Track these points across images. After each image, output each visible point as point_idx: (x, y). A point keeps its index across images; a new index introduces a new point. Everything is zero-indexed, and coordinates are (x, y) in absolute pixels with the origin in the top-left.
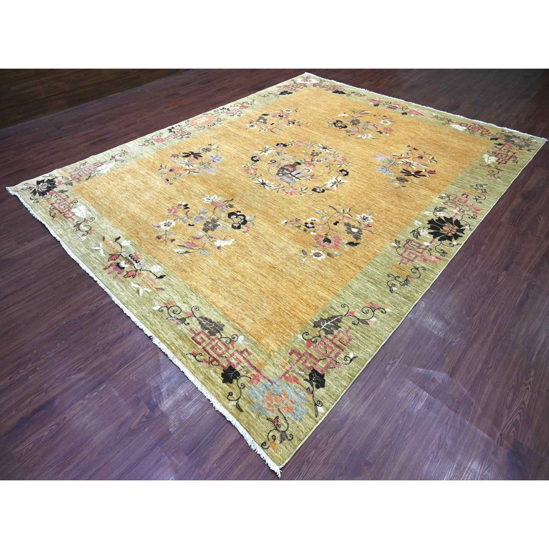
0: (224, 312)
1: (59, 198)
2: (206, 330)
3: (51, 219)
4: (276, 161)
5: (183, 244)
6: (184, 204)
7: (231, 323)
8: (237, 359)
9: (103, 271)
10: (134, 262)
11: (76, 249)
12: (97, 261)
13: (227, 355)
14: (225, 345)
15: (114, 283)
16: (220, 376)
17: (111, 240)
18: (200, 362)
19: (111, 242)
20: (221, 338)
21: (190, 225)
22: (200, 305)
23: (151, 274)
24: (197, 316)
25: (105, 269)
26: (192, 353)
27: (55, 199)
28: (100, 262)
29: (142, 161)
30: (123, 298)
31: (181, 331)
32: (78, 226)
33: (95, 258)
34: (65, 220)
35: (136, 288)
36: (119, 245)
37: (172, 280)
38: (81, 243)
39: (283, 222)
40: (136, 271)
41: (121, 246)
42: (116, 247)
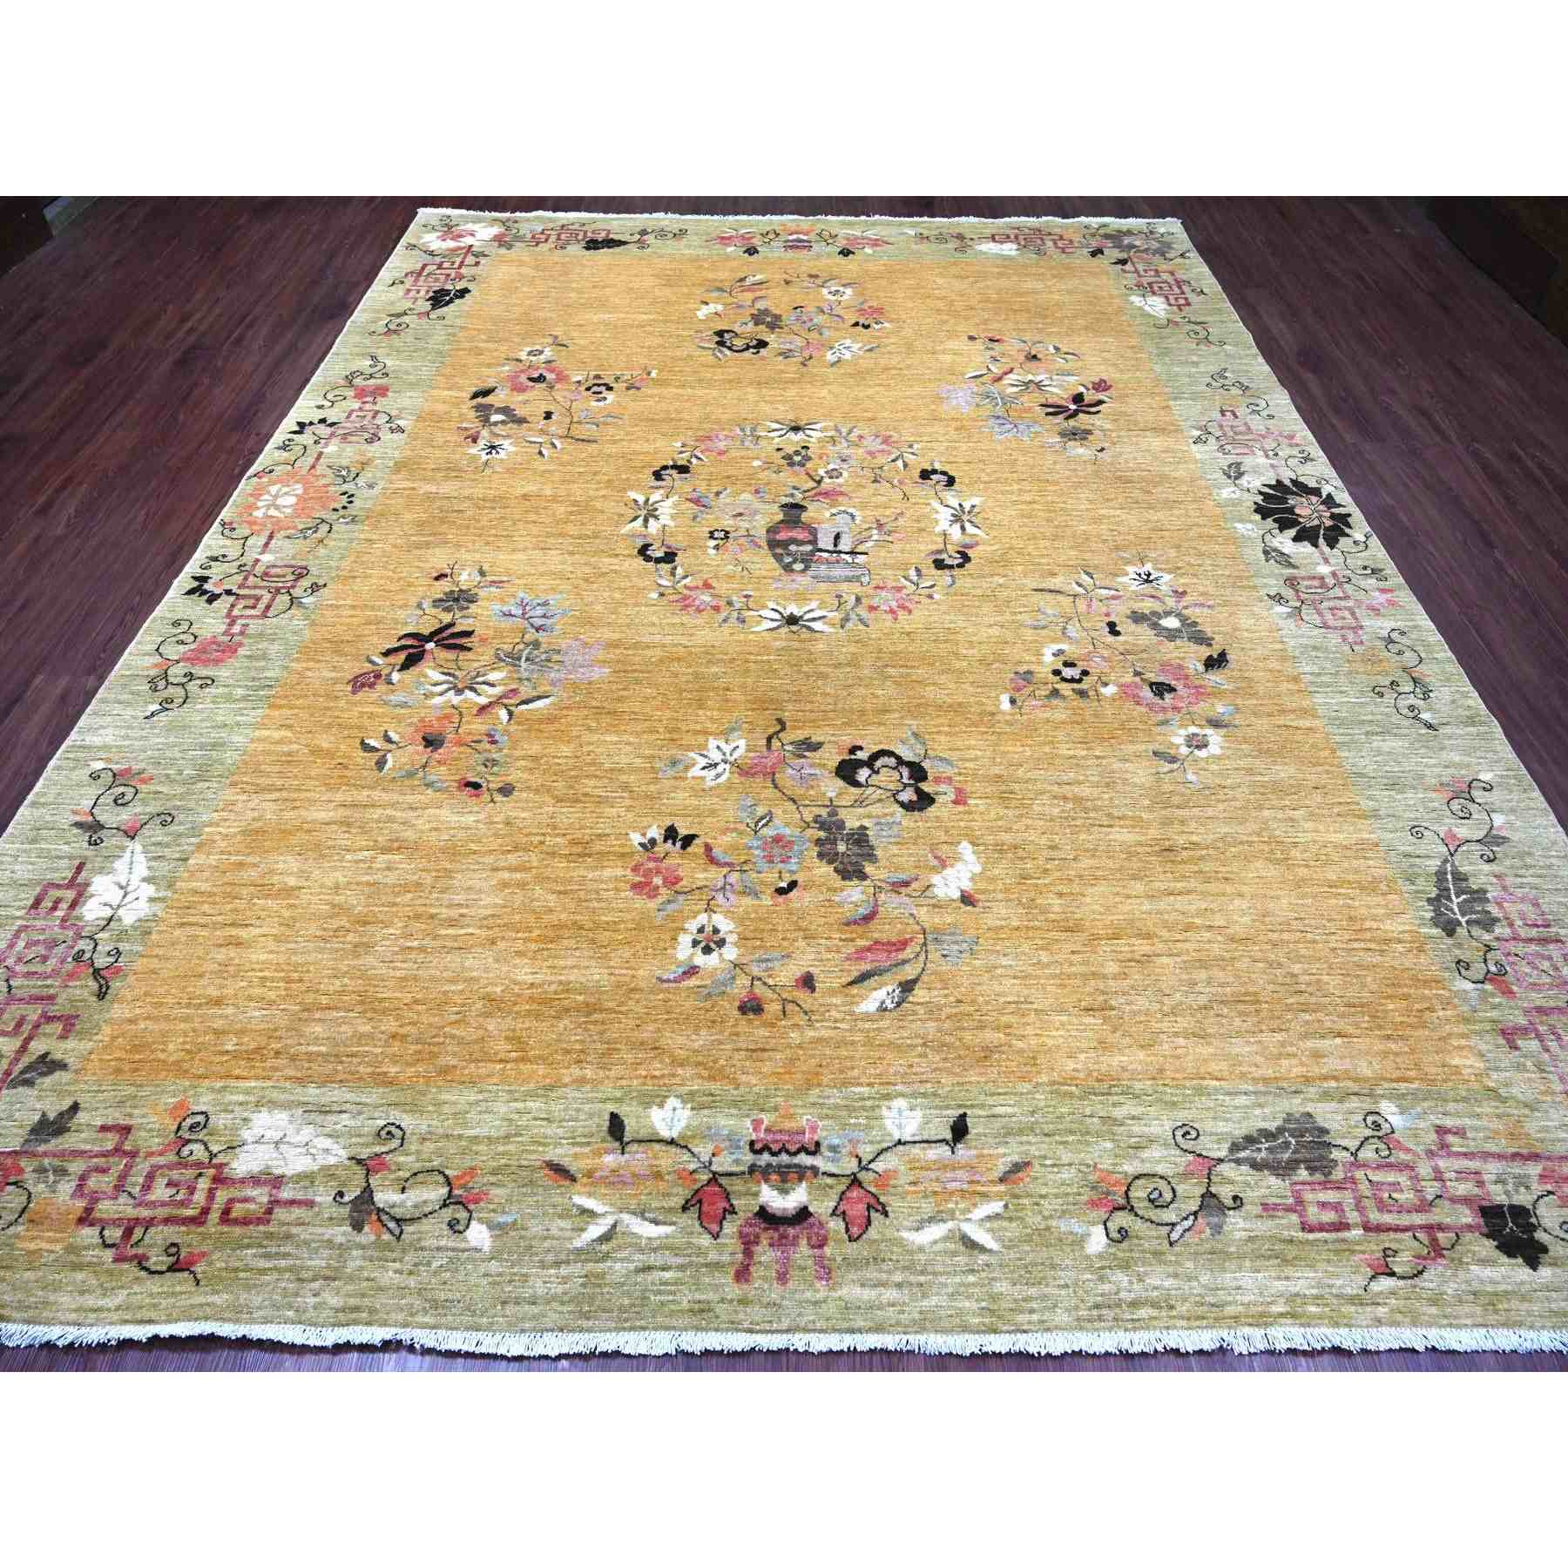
0: (1254, 1079)
1: (76, 1167)
2: (1294, 1169)
3: (189, 1286)
4: (727, 532)
5: (856, 969)
6: (655, 832)
7: (1312, 1091)
8: (1462, 1175)
9: (749, 1290)
10: (804, 1159)
11: (510, 1309)
12: (667, 1275)
13: (1431, 1189)
14: (1390, 1165)
15: (851, 1291)
16: (1504, 1259)
17: (598, 1154)
18: (1421, 1272)
19: (610, 1160)
20: (1355, 1155)
21: (781, 891)
22: (1183, 1116)
23: (916, 1150)
24: (1223, 1154)
25: (742, 1274)
26: (1370, 1273)
27: (66, 1187)
28: (681, 1268)
29: (257, 771)
30: (960, 1313)
31: (1251, 1239)
32: (363, 1210)
33: (648, 1269)
34: (270, 1236)
35: (946, 1239)
36: (657, 1147)
37: (1000, 1110)
38: (494, 1266)
39: (1006, 705)
40: (855, 1182)
41: (672, 1142)
42: (662, 1162)
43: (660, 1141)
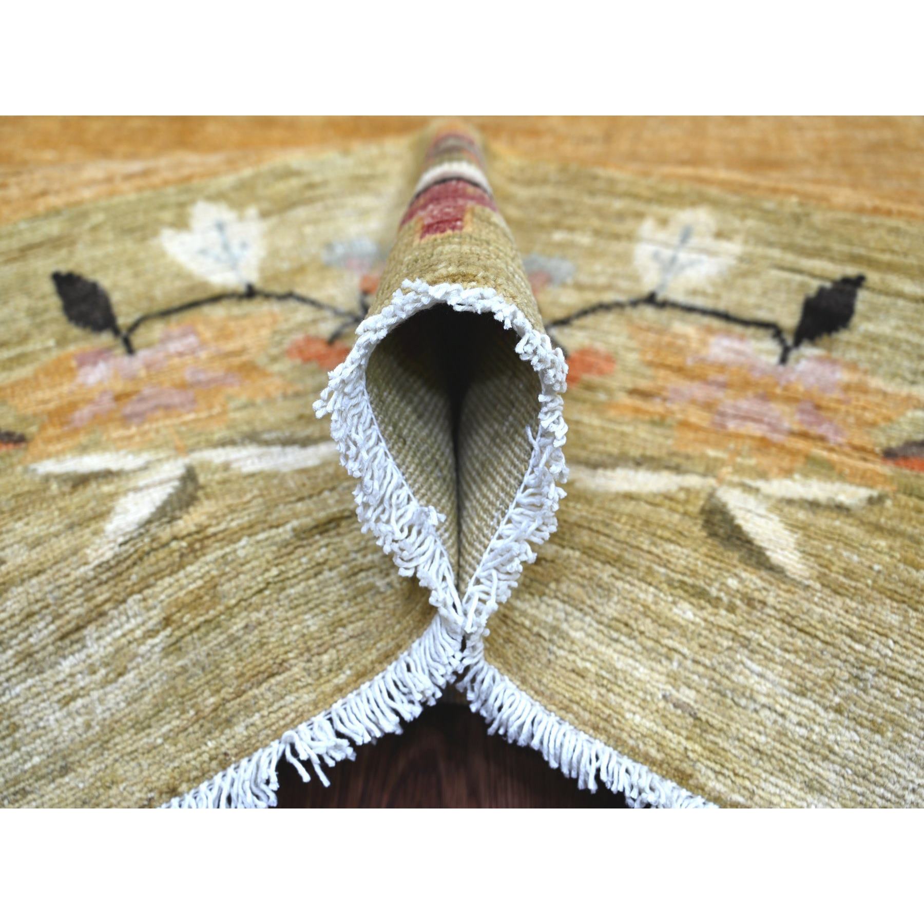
41: (251, 293)
42: (248, 340)
43: (217, 298)
